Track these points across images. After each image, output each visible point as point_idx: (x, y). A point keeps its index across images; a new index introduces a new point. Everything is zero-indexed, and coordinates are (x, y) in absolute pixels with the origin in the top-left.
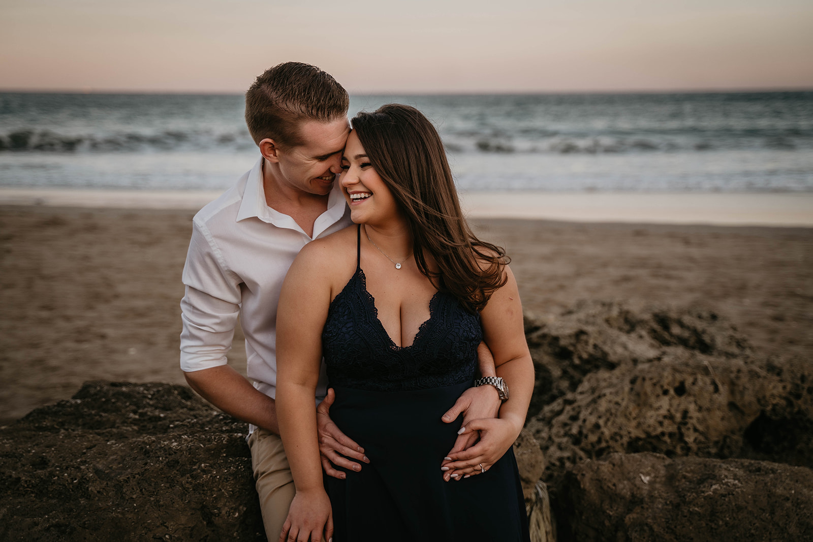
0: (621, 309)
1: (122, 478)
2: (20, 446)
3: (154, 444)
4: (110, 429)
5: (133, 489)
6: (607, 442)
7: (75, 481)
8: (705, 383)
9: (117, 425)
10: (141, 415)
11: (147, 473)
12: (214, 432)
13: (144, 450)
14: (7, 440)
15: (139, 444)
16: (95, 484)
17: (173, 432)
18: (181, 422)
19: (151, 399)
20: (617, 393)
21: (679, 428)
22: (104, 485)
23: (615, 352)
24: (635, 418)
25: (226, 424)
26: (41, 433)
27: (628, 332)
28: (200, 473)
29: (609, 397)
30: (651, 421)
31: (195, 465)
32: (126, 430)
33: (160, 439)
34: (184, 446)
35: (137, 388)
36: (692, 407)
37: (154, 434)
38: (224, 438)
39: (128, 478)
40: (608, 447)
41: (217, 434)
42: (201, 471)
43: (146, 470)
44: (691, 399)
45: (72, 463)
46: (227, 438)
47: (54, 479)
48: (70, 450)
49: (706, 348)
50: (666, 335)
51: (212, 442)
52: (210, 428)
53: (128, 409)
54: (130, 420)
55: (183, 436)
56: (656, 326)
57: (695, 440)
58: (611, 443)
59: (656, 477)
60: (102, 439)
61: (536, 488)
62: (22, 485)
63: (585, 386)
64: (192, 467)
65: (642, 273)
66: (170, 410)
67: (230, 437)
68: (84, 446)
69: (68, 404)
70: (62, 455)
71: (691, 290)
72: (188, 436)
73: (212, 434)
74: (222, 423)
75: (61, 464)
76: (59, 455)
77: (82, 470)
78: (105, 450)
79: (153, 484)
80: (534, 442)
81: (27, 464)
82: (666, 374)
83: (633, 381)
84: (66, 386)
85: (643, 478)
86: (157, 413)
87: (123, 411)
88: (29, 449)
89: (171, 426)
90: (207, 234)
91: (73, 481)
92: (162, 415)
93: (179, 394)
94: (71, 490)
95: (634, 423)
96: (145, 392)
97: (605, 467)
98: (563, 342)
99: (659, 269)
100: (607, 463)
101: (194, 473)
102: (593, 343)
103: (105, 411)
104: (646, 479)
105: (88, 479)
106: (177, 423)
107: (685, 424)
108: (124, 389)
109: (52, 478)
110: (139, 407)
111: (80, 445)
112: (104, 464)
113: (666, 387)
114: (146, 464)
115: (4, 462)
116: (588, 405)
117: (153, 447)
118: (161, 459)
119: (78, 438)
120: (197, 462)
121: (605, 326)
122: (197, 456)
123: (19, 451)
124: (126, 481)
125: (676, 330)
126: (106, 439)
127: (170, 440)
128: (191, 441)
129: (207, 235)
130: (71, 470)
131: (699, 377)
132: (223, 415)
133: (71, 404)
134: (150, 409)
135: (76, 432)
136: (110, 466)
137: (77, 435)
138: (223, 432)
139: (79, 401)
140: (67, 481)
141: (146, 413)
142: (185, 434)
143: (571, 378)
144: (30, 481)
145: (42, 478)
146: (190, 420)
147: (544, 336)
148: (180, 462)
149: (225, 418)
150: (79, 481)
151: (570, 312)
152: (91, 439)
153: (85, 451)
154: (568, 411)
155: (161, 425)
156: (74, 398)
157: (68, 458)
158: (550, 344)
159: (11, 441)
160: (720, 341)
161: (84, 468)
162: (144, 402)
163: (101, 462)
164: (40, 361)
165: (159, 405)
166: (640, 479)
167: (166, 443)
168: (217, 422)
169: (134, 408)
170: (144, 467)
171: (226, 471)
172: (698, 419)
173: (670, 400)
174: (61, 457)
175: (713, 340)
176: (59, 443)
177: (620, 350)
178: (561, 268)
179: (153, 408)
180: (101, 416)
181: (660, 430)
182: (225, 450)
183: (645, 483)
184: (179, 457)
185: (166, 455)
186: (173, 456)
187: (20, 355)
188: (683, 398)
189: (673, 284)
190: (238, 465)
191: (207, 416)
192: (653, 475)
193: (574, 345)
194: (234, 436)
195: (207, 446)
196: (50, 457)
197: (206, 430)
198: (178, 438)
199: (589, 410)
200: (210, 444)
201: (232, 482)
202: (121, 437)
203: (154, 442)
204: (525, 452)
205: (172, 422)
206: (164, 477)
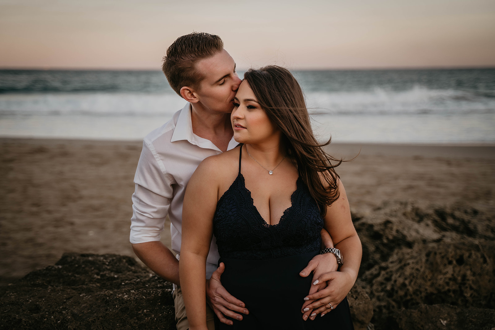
0: (413, 207)
1: (90, 320)
2: (22, 297)
3: (112, 296)
4: (81, 286)
5: (98, 327)
6: (411, 295)
7: (59, 322)
8: (477, 257)
9: (86, 283)
10: (102, 276)
11: (107, 316)
12: (152, 288)
13: (105, 300)
14: (13, 293)
15: (102, 296)
16: (72, 323)
17: (124, 288)
18: (129, 281)
19: (108, 265)
20: (417, 263)
21: (460, 287)
22: (78, 325)
23: (411, 235)
24: (430, 280)
25: (160, 283)
26: (35, 288)
27: (419, 222)
28: (143, 316)
29: (411, 265)
30: (441, 282)
31: (140, 311)
32: (92, 286)
33: (116, 292)
34: (132, 298)
35: (99, 258)
36: (469, 273)
37: (111, 289)
38: (159, 292)
39: (95, 319)
40: (412, 299)
41: (154, 289)
42: (144, 315)
43: (106, 314)
44: (468, 267)
45: (56, 309)
46: (161, 292)
47: (45, 320)
48: (55, 300)
49: (471, 233)
50: (444, 224)
51: (151, 295)
52: (149, 285)
53: (93, 272)
54: (95, 279)
55: (131, 291)
56: (437, 218)
57: (471, 295)
58: (414, 296)
59: (451, 321)
60: (76, 292)
61: (367, 328)
62: (22, 324)
63: (394, 257)
64: (138, 312)
65: (421, 183)
66: (121, 272)
67: (163, 291)
68: (64, 298)
69: (53, 269)
70: (50, 303)
71: (454, 195)
72: (135, 291)
73: (151, 289)
74: (157, 282)
75: (49, 310)
76: (48, 304)
77: (63, 314)
78: (79, 300)
79: (111, 324)
80: (366, 296)
81: (26, 310)
82: (450, 250)
83: (428, 255)
84: (49, 256)
85: (442, 321)
86: (112, 274)
87: (90, 273)
88: (27, 299)
89: (123, 283)
90: (153, 149)
91: (57, 322)
92: (116, 276)
93: (126, 262)
94: (55, 328)
95: (429, 283)
96: (105, 260)
97: (415, 314)
98: (376, 228)
99: (431, 181)
100: (417, 311)
101: (140, 316)
102: (396, 229)
103: (78, 273)
104: (444, 322)
105: (67, 320)
106: (127, 281)
107: (465, 284)
108: (90, 258)
109: (43, 320)
110: (100, 271)
111: (62, 297)
112: (78, 310)
113: (450, 259)
114: (107, 310)
115: (10, 308)
116: (397, 271)
117: (111, 298)
118: (117, 306)
119: (60, 292)
120: (141, 309)
121: (403, 218)
122: (141, 305)
123: (20, 300)
124: (93, 322)
125: (450, 221)
126: (79, 292)
127: (123, 293)
128: (137, 294)
129: (152, 151)
130: (56, 314)
131: (473, 252)
132: (157, 276)
133: (55, 268)
134: (107, 272)
135: (59, 288)
136: (83, 311)
137: (60, 290)
138: (157, 288)
139: (60, 267)
140: (53, 321)
141: (105, 275)
142: (132, 290)
143: (382, 252)
144: (28, 321)
145: (36, 320)
146: (135, 280)
147: (363, 224)
148: (130, 309)
149: (159, 279)
150: (61, 321)
151: (379, 209)
152: (69, 292)
153: (65, 301)
154: (384, 275)
155: (115, 283)
156: (57, 264)
157: (53, 306)
158: (367, 230)
159: (15, 294)
160: (480, 228)
161: (65, 312)
162: (104, 268)
163: (76, 308)
164: (31, 240)
165: (114, 269)
166: (440, 323)
167: (120, 295)
168: (153, 281)
169: (96, 271)
170: (106, 312)
171: (160, 315)
172: (473, 281)
173: (454, 268)
174: (49, 305)
175: (475, 227)
176: (48, 295)
177: (414, 234)
178: (368, 180)
179: (110, 271)
180: (75, 277)
181: (447, 288)
182: (159, 300)
183: (444, 325)
184: (129, 305)
185: (120, 303)
186: (125, 304)
187: (19, 236)
188: (462, 267)
189: (442, 191)
190: (169, 311)
191: (146, 277)
192: (449, 320)
193: (383, 230)
194: (165, 291)
195: (147, 298)
196: (42, 305)
197: (146, 287)
198: (128, 292)
199: (399, 274)
200: (149, 296)
201: (165, 323)
202: (89, 291)
203: (112, 294)
204: (361, 303)
205: (122, 281)
206: (119, 319)
